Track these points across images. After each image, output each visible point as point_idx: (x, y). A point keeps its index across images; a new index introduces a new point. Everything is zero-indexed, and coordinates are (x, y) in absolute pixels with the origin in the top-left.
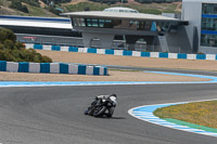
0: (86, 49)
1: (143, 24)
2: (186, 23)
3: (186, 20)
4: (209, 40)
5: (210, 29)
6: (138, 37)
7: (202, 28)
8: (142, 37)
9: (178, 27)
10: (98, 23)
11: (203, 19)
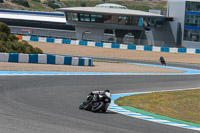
0: (77, 42)
1: (132, 19)
2: (171, 19)
3: (170, 16)
4: (191, 35)
5: (192, 25)
6: (127, 32)
7: (186, 24)
8: (130, 31)
9: (163, 23)
10: (90, 18)
11: (186, 16)
